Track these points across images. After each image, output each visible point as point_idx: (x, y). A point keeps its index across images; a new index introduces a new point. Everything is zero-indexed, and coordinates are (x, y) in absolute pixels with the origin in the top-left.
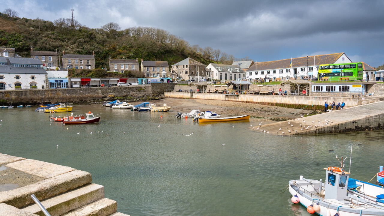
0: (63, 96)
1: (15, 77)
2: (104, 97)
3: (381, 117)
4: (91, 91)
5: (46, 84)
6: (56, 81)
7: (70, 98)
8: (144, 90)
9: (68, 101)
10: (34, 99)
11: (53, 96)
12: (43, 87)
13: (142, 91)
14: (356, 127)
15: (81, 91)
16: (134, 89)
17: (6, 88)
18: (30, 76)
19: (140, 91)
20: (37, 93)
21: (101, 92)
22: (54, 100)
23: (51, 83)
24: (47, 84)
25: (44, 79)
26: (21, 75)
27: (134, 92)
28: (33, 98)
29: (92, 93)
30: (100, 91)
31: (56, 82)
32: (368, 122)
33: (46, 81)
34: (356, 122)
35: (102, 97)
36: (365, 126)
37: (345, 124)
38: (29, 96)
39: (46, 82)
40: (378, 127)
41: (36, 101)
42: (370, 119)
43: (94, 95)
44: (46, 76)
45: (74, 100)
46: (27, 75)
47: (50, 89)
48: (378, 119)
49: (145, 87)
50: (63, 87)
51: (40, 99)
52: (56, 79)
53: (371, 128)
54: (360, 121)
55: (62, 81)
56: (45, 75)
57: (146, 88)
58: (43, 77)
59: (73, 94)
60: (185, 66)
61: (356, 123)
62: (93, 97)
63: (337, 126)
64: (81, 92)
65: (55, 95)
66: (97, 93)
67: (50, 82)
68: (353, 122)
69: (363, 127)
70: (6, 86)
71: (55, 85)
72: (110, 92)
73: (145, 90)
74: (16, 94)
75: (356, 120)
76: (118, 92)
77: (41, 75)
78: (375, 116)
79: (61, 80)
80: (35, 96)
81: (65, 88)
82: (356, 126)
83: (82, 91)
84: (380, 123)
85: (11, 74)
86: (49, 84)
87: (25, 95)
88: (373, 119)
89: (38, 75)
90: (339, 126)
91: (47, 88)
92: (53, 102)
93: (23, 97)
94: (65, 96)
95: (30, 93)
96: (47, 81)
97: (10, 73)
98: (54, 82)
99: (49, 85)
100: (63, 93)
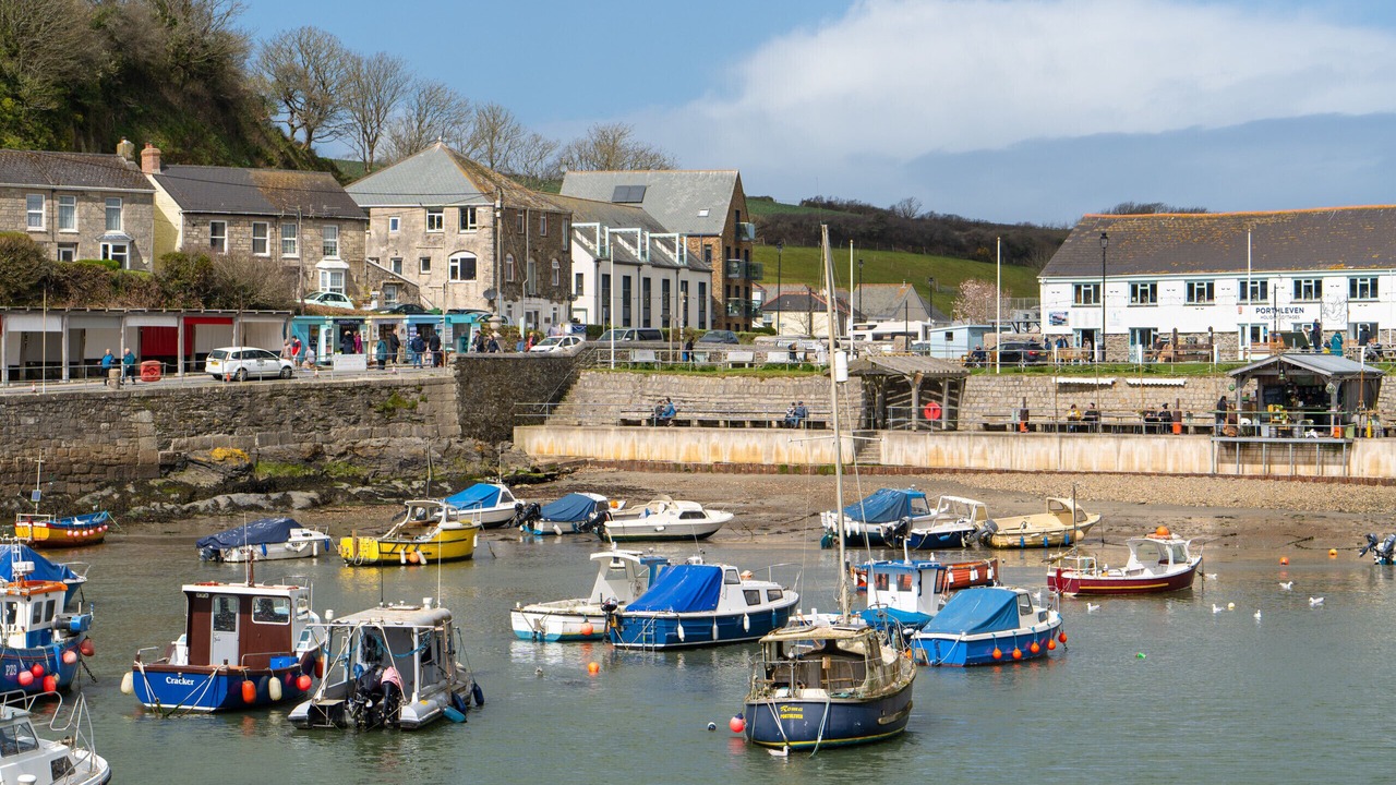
2: (172, 467)
4: (91, 419)
8: (413, 407)
13: (401, 420)
15: (31, 421)
16: (356, 403)
19: (388, 421)
21: (151, 427)
27: (355, 423)
29: (99, 432)
30: (145, 415)
35: (162, 467)
43: (109, 453)
49: (419, 387)
57: (426, 390)
60: (451, 217)
62: (105, 466)
64: (27, 427)
66: (131, 434)
72: (210, 428)
73: (421, 407)
76: (256, 423)
83: (34, 413)
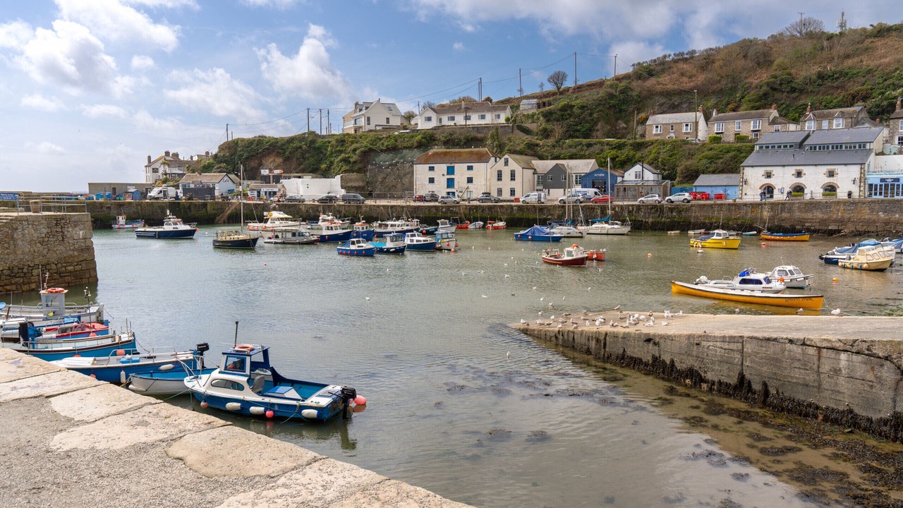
0: (871, 216)
1: (794, 172)
3: (749, 348)
5: (860, 187)
6: (883, 180)
7: (887, 223)
9: (880, 229)
10: (806, 220)
11: (848, 216)
12: (850, 194)
14: (655, 359)
17: (775, 196)
18: (824, 169)
20: (815, 207)
22: (850, 225)
23: (871, 185)
24: (862, 189)
25: (857, 175)
26: (805, 169)
28: (804, 219)
31: (883, 183)
32: (694, 353)
33: (860, 180)
34: (657, 340)
36: (684, 366)
37: (624, 338)
38: (797, 214)
39: (860, 182)
40: (735, 388)
41: (810, 225)
42: (704, 343)
44: (861, 169)
45: (895, 228)
46: (820, 167)
47: (870, 199)
48: (738, 356)
50: (881, 194)
51: (819, 222)
52: (884, 176)
53: (706, 381)
54: (669, 342)
55: (898, 180)
56: (859, 167)
58: (854, 171)
59: (896, 212)
61: (655, 344)
63: (602, 338)
65: (852, 215)
67: (870, 182)
68: (648, 340)
69: (678, 366)
70: (776, 192)
71: (881, 189)
74: (772, 208)
75: (654, 335)
77: (848, 166)
78: (724, 337)
79: (895, 176)
80: (809, 215)
81: (882, 197)
82: (657, 355)
84: (747, 376)
85: (786, 168)
86: (867, 187)
87: (789, 212)
88: (716, 349)
89: (843, 166)
90: (608, 338)
91: (860, 196)
92: (846, 230)
93: (785, 215)
94: (875, 217)
95: (799, 208)
96: (862, 179)
97: (784, 166)
98: (878, 182)
99: (867, 190)
100: (872, 210)
